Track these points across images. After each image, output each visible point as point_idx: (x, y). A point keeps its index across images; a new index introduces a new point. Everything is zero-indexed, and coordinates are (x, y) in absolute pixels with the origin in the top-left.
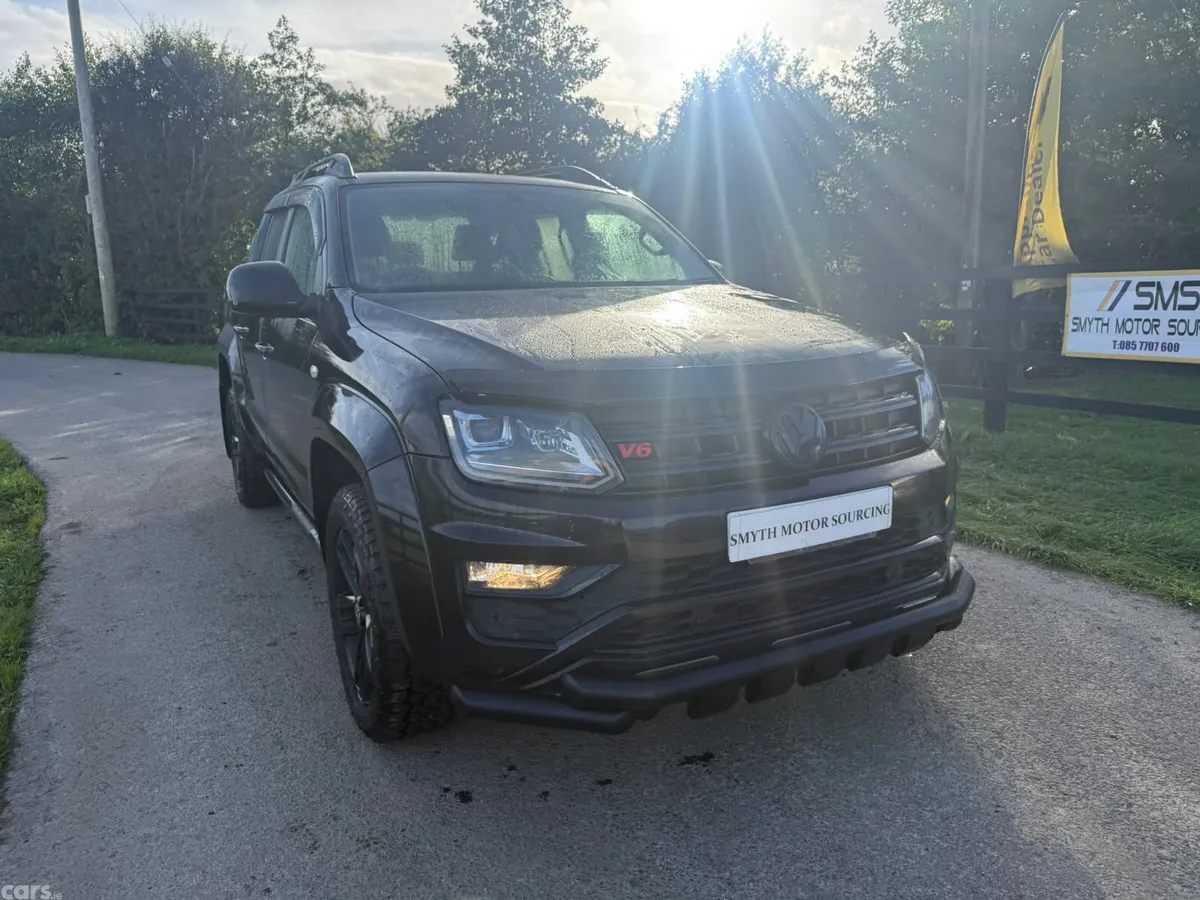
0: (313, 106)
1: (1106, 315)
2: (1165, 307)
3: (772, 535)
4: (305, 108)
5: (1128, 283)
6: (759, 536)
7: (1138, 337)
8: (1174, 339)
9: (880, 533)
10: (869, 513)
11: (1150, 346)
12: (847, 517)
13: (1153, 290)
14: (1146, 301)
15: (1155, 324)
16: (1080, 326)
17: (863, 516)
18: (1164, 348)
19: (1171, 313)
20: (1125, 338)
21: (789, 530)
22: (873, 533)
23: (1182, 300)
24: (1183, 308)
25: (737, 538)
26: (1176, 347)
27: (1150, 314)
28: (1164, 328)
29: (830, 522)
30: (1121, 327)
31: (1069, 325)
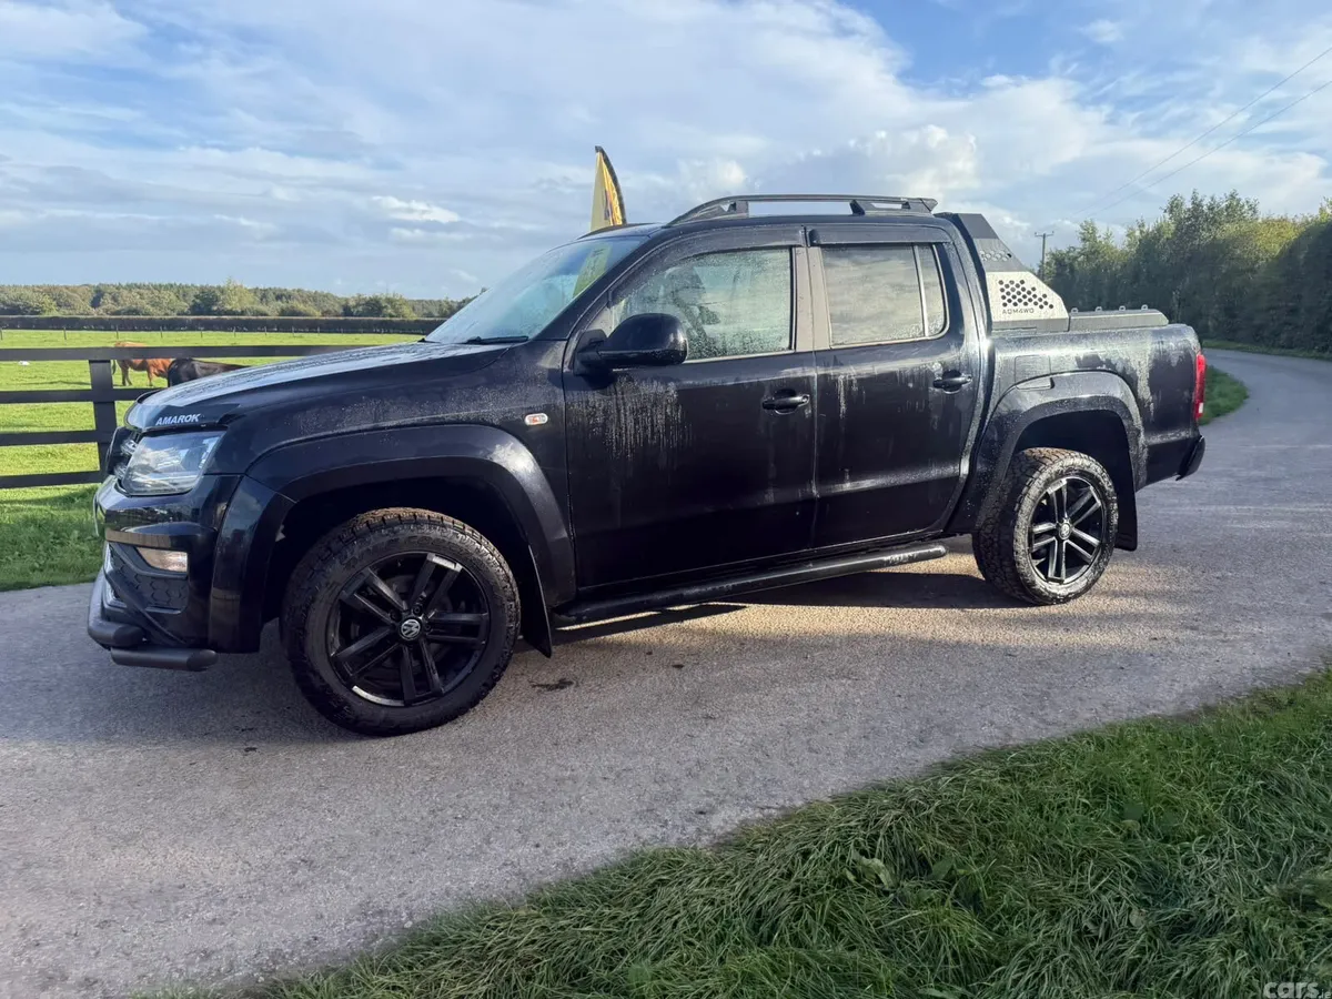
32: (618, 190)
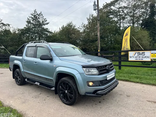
1: (134, 56)
2: (141, 55)
5: (136, 53)
7: (138, 58)
8: (142, 58)
11: (139, 59)
13: (139, 53)
14: (139, 54)
15: (140, 57)
16: (131, 57)
18: (141, 59)
19: (142, 56)
20: (136, 58)
23: (143, 54)
24: (143, 55)
26: (143, 59)
27: (139, 56)
28: (141, 57)
30: (136, 57)
31: (129, 57)
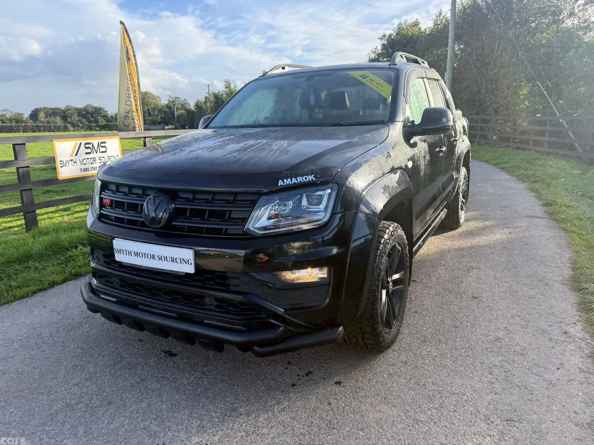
0: (578, 7)
3: (130, 254)
4: (573, 8)
6: (125, 252)
9: (187, 274)
10: (178, 261)
12: (166, 258)
17: (175, 260)
21: (137, 254)
22: (183, 273)
25: (117, 250)
29: (156, 257)
32: (132, 47)
